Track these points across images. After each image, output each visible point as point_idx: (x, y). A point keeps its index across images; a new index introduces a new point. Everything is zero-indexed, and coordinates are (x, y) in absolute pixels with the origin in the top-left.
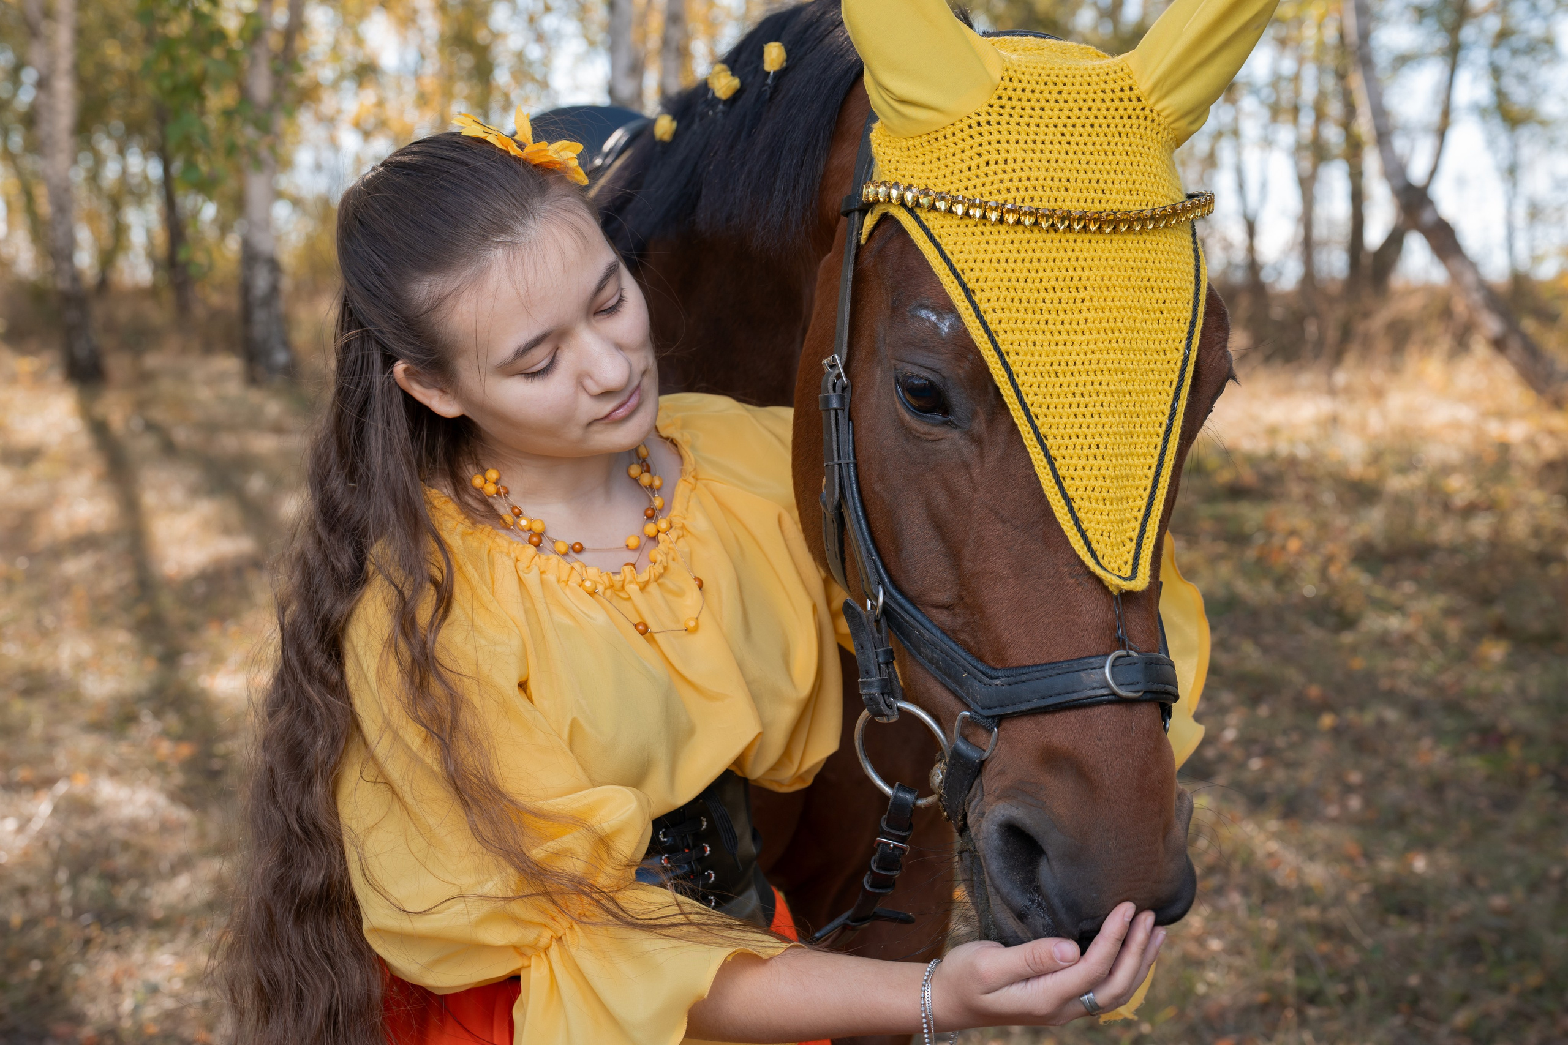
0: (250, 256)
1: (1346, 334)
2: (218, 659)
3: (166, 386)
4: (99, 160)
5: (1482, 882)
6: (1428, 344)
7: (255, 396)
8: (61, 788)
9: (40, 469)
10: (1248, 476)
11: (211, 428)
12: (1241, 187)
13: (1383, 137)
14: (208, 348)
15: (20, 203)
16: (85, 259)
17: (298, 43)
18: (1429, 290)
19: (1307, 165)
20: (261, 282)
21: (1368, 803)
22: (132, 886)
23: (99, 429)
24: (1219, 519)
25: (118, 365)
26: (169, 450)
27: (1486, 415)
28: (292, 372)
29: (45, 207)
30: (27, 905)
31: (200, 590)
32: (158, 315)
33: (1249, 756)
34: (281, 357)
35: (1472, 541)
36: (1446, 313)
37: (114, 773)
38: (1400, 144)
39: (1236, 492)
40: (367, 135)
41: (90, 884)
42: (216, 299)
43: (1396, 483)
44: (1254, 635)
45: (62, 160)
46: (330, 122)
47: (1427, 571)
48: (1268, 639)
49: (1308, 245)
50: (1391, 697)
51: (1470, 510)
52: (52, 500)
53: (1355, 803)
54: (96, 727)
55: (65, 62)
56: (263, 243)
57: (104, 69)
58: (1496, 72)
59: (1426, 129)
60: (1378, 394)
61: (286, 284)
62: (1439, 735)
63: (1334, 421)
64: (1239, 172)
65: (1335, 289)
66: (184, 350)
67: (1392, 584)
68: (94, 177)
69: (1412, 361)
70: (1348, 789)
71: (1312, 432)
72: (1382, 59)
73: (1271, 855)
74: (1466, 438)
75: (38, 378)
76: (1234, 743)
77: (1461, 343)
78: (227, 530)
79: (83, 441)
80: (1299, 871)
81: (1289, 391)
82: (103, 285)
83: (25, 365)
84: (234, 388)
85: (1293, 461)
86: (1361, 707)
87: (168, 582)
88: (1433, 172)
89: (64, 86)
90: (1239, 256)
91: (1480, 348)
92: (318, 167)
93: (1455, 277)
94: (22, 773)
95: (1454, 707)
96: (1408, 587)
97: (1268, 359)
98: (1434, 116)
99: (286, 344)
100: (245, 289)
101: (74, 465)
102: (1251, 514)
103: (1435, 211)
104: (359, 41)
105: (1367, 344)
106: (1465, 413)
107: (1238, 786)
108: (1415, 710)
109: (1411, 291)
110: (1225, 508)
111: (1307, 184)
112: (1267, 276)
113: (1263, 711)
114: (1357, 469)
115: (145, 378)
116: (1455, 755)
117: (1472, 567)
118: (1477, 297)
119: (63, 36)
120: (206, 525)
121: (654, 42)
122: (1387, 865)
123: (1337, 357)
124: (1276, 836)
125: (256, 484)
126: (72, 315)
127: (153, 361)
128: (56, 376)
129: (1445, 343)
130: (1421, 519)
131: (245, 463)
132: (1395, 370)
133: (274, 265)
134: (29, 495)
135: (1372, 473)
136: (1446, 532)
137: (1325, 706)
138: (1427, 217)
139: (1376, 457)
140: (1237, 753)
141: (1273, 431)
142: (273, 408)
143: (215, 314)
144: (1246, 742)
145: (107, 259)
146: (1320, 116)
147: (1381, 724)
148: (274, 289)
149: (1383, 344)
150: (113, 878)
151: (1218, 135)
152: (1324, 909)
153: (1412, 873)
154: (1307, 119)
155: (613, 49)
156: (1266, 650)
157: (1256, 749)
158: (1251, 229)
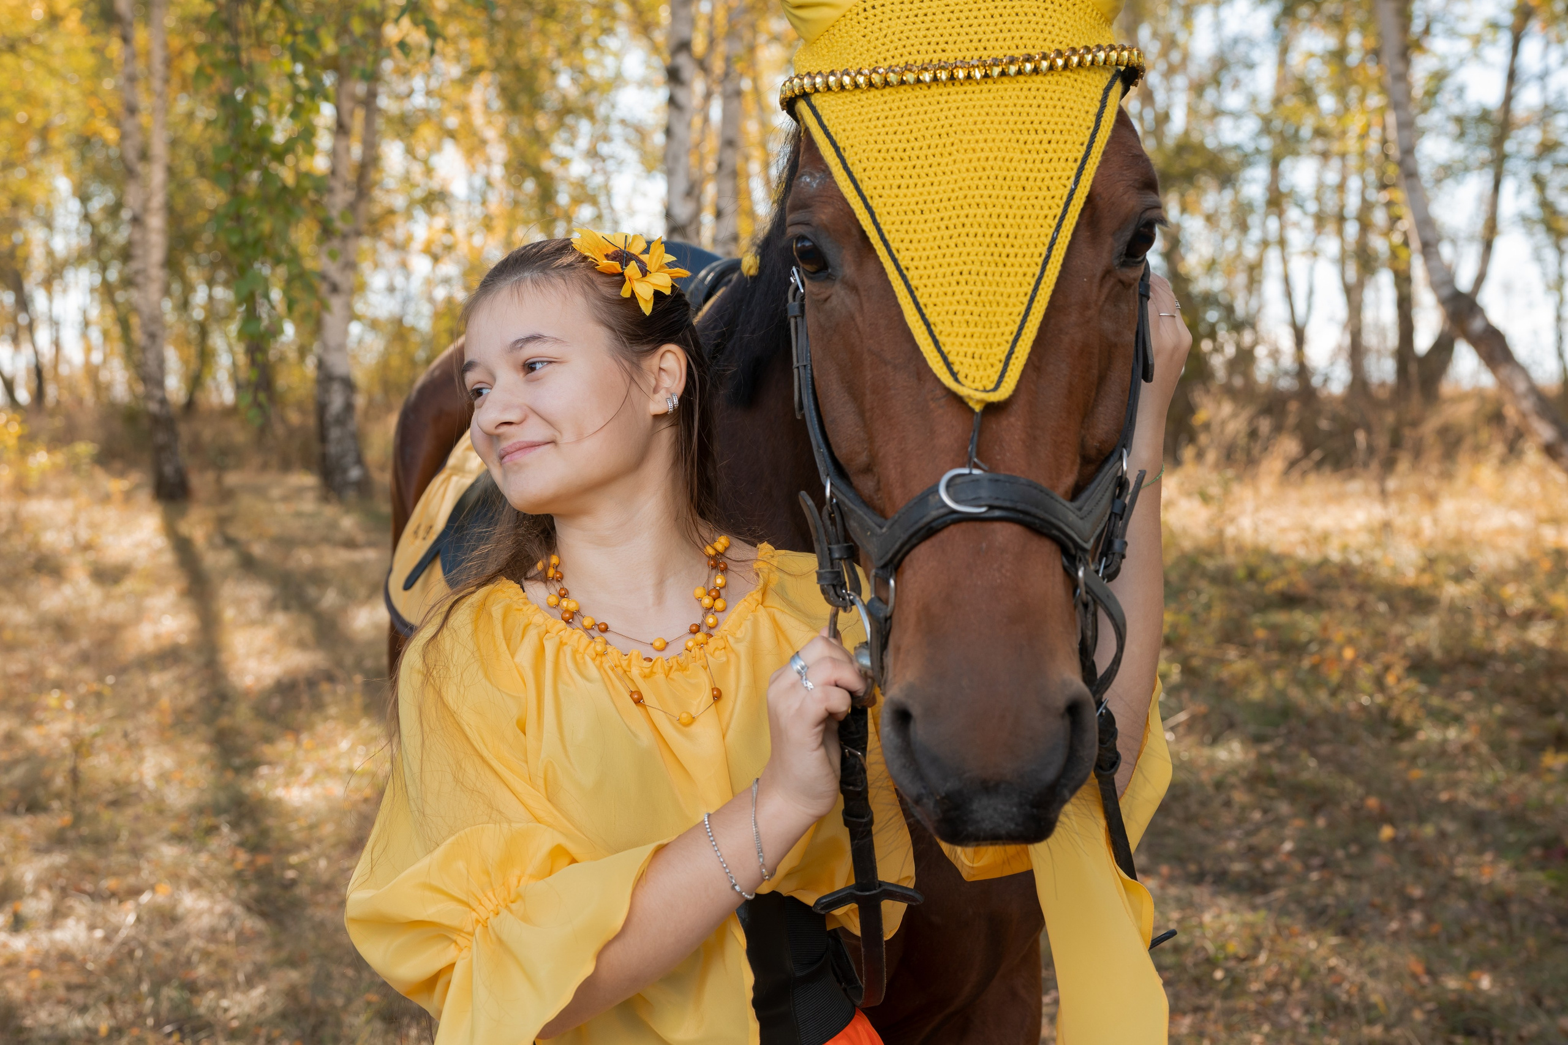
0: (326, 377)
1: (1396, 443)
2: (293, 771)
3: (246, 502)
4: (188, 289)
5: (1549, 1002)
6: (1479, 450)
7: (330, 511)
8: (145, 898)
9: (129, 585)
10: (1301, 583)
11: (286, 543)
12: (1289, 294)
13: (1429, 248)
14: (286, 466)
15: (116, 331)
16: (174, 385)
17: (373, 175)
18: (1479, 394)
19: (1352, 274)
20: (337, 402)
21: (1429, 919)
22: (211, 995)
23: (183, 547)
24: (1273, 628)
25: (201, 481)
26: (249, 565)
27: (1540, 521)
28: (364, 487)
29: (138, 336)
30: (114, 1015)
31: (276, 702)
32: (240, 436)
33: (1308, 868)
34: (354, 473)
35: (1531, 649)
36: (1497, 418)
37: (195, 884)
38: (1446, 251)
39: (1290, 600)
40: (436, 259)
41: (170, 993)
42: (294, 417)
43: (1451, 591)
44: (1311, 745)
45: (154, 291)
46: (401, 247)
47: (1484, 681)
48: (1324, 750)
49: (1356, 351)
50: (1450, 808)
51: (1527, 618)
52: (139, 615)
53: (1417, 917)
54: (178, 838)
55: (157, 200)
56: (339, 365)
57: (195, 204)
58: (1539, 182)
59: (1471, 238)
60: (1431, 499)
61: (360, 401)
62: (1501, 850)
63: (1386, 526)
64: (1286, 280)
65: (1383, 395)
66: (264, 467)
67: (1450, 695)
68: (184, 305)
69: (1464, 467)
70: (1409, 904)
71: (1363, 538)
72: (1425, 169)
73: (1332, 970)
74: (1520, 547)
75: (128, 497)
76: (1291, 854)
77: (1513, 451)
78: (301, 644)
79: (168, 558)
80: (1362, 987)
81: (1340, 498)
82: (190, 406)
83: (116, 486)
84: (308, 505)
85: (1346, 570)
86: (1421, 819)
87: (246, 694)
88: (1480, 279)
89: (156, 222)
90: (1287, 361)
91: (1533, 456)
92: (391, 289)
93: (1505, 385)
94: (109, 883)
95: (1516, 819)
96: (1467, 696)
97: (1319, 465)
98: (1479, 226)
99: (360, 461)
100: (322, 408)
101: (160, 582)
102: (1306, 623)
103: (1485, 318)
104: (429, 171)
105: (1418, 453)
106: (1519, 519)
107: (1299, 899)
108: (1476, 823)
109: (1462, 397)
110: (1280, 617)
111: (1353, 294)
112: (1316, 381)
113: (1321, 822)
114: (1411, 576)
115: (226, 495)
116: (1517, 868)
117: (1530, 676)
118: (1527, 404)
119: (157, 176)
120: (282, 638)
121: (710, 166)
122: (1452, 983)
123: (1389, 465)
124: (1336, 951)
125: (330, 599)
126: (161, 437)
127: (232, 479)
128: (144, 497)
129: (1498, 448)
130: (1478, 629)
131: (318, 577)
132: (1447, 476)
133: (349, 385)
134: (116, 610)
135: (1426, 579)
136: (1503, 640)
137: (1384, 818)
138: (1477, 325)
139: (1430, 563)
140: (1297, 866)
141: (1324, 538)
142: (348, 523)
143: (292, 432)
144: (1304, 853)
145: (195, 381)
146: (1365, 226)
147: (1442, 835)
148: (349, 407)
149: (1434, 453)
150: (192, 988)
151: (1265, 244)
152: (1388, 1028)
153: (1478, 991)
154: (1352, 229)
155: (670, 173)
156: (1323, 760)
157: (1316, 861)
158: (1300, 337)
